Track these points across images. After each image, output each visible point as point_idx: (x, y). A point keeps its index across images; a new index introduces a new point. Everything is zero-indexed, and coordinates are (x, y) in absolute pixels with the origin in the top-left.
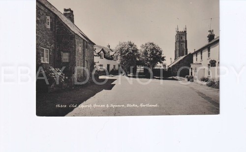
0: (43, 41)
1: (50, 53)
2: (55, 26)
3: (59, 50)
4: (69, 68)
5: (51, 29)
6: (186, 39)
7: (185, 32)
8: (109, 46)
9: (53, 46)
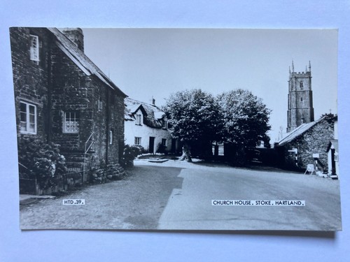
0: (24, 89)
1: (38, 112)
2: (49, 58)
3: (57, 107)
4: (78, 145)
5: (42, 63)
6: (310, 88)
7: (309, 73)
8: (154, 100)
9: (44, 97)
